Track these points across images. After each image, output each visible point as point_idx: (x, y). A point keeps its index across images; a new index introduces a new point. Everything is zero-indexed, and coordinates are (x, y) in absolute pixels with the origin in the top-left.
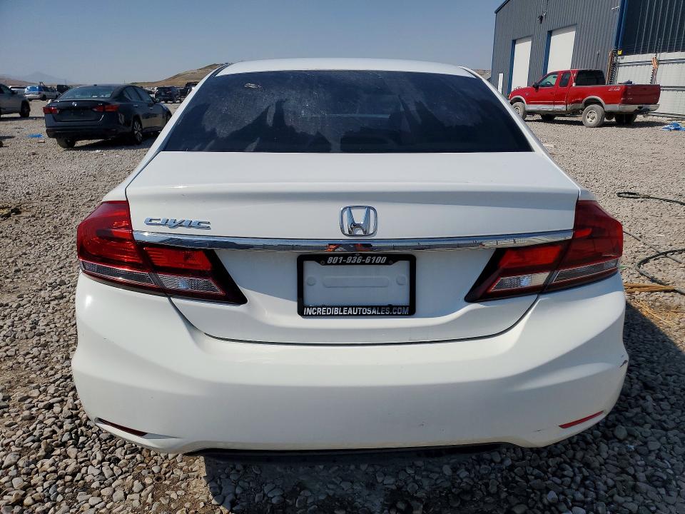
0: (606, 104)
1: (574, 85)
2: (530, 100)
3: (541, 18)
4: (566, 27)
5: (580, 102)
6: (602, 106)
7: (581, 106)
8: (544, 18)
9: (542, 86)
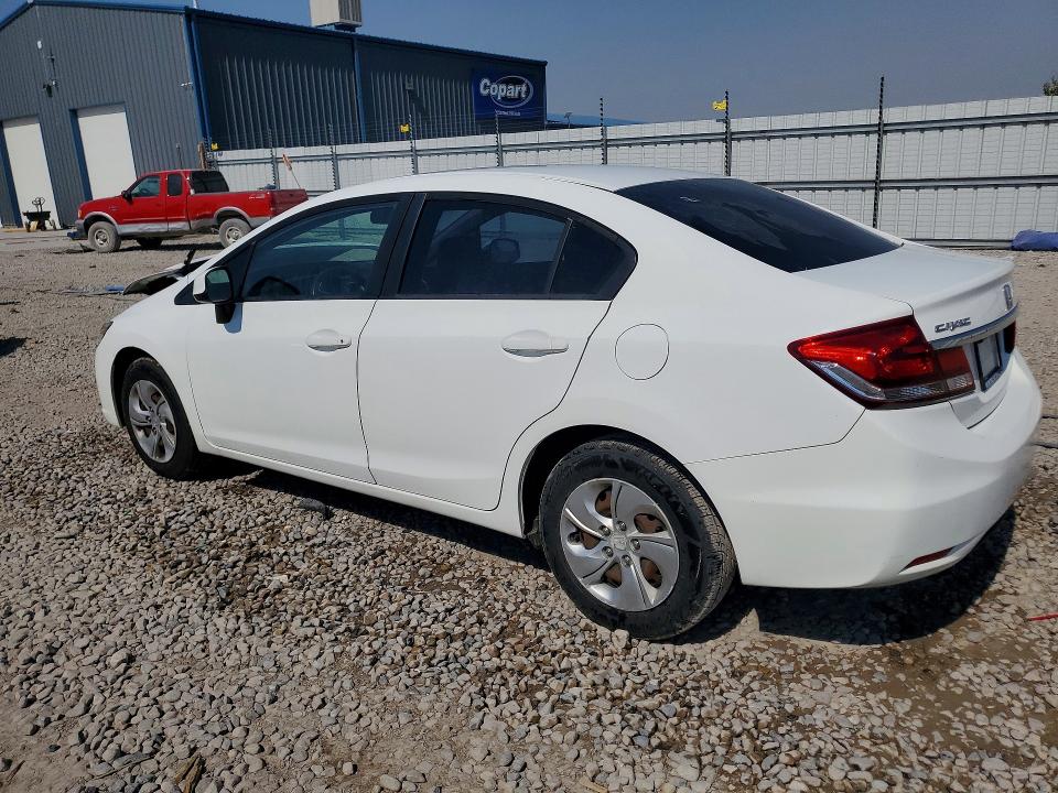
0: (251, 216)
1: (192, 192)
2: (122, 218)
3: (49, 89)
4: (106, 105)
5: (210, 216)
6: (245, 220)
7: (213, 221)
8: (54, 89)
9: (136, 195)
